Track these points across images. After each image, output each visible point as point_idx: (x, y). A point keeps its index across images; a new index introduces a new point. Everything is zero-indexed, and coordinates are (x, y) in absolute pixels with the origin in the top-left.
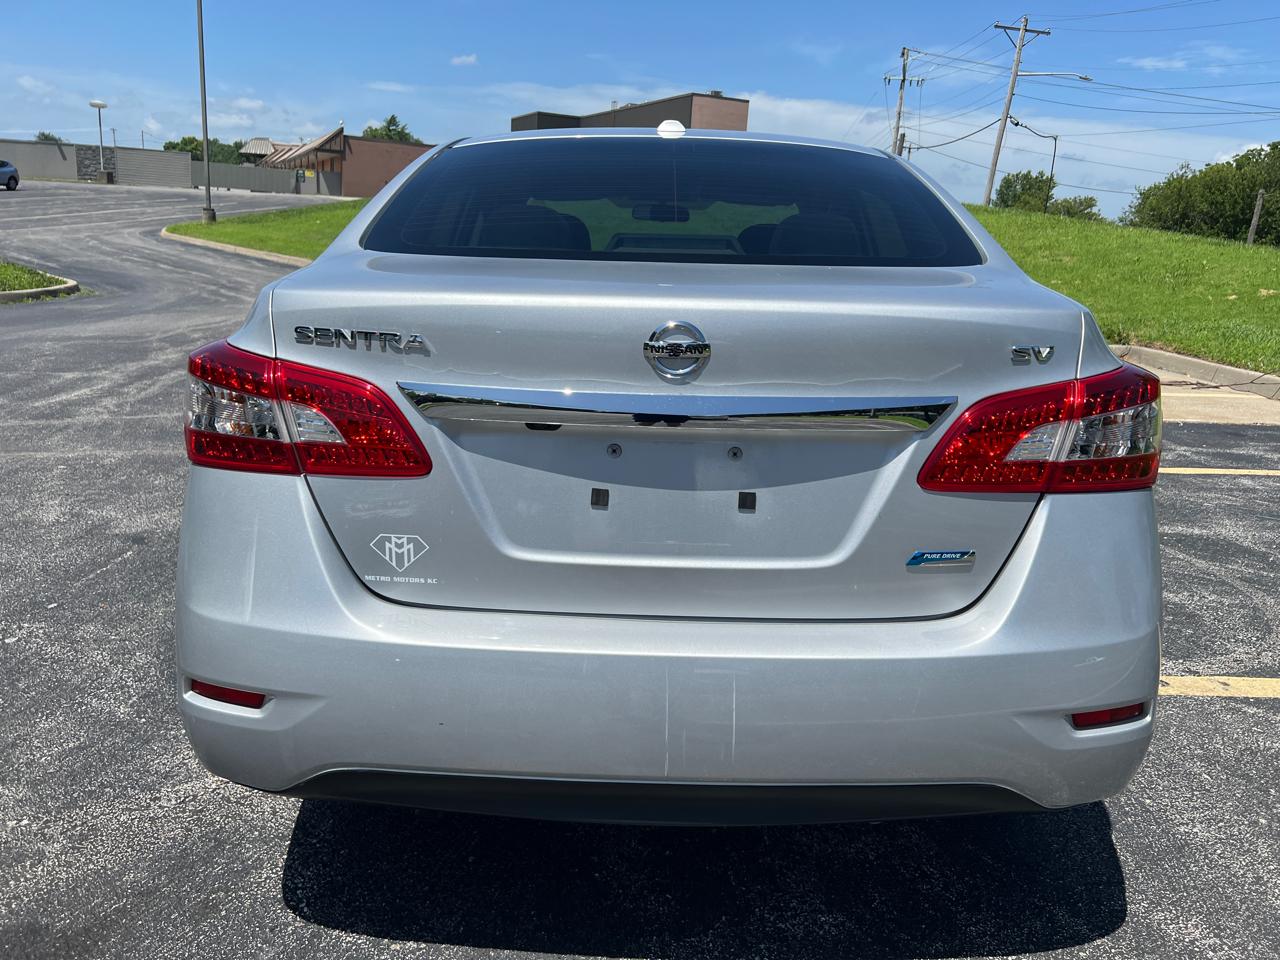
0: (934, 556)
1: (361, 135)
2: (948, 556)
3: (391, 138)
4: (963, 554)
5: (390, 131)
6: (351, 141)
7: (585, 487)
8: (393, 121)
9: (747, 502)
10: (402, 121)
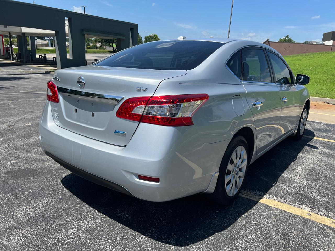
0: (118, 132)
1: (277, 41)
2: (121, 132)
3: (286, 41)
4: (123, 133)
5: (286, 39)
6: (270, 43)
7: (74, 108)
8: (287, 36)
9: (93, 115)
10: (290, 37)
